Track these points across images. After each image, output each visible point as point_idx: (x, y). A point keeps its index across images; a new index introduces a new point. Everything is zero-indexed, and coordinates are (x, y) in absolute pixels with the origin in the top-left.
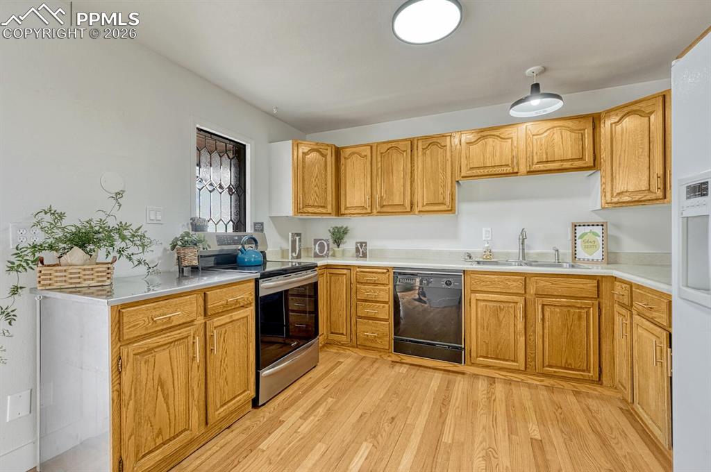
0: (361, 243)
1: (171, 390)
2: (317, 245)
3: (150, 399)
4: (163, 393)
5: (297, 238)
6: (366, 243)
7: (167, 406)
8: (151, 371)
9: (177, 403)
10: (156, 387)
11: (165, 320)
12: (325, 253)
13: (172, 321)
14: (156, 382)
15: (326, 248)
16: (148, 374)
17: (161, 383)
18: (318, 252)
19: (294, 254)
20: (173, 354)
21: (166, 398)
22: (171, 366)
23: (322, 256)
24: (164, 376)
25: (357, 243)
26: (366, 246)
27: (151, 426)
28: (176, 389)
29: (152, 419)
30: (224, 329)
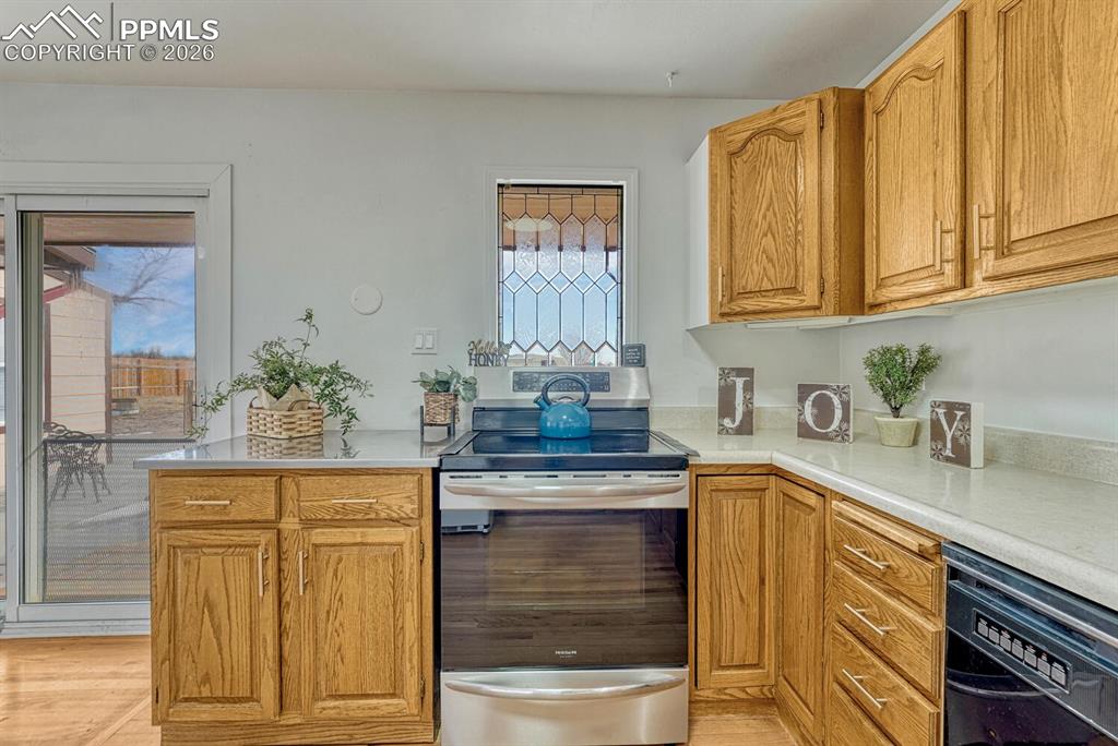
0: (951, 408)
1: (225, 621)
2: (808, 403)
3: (192, 620)
4: (212, 620)
5: (740, 382)
6: (966, 408)
7: (219, 644)
8: (193, 579)
9: (235, 648)
10: (201, 605)
11: (217, 508)
12: (835, 425)
13: (230, 513)
14: (201, 599)
15: (838, 414)
16: (188, 581)
17: (209, 605)
18: (810, 422)
19: (727, 422)
20: (229, 567)
21: (217, 630)
22: (226, 583)
23: (825, 437)
24: (213, 594)
25: (935, 405)
26: (967, 417)
27: (194, 661)
28: (234, 624)
29: (195, 652)
30: (337, 554)
